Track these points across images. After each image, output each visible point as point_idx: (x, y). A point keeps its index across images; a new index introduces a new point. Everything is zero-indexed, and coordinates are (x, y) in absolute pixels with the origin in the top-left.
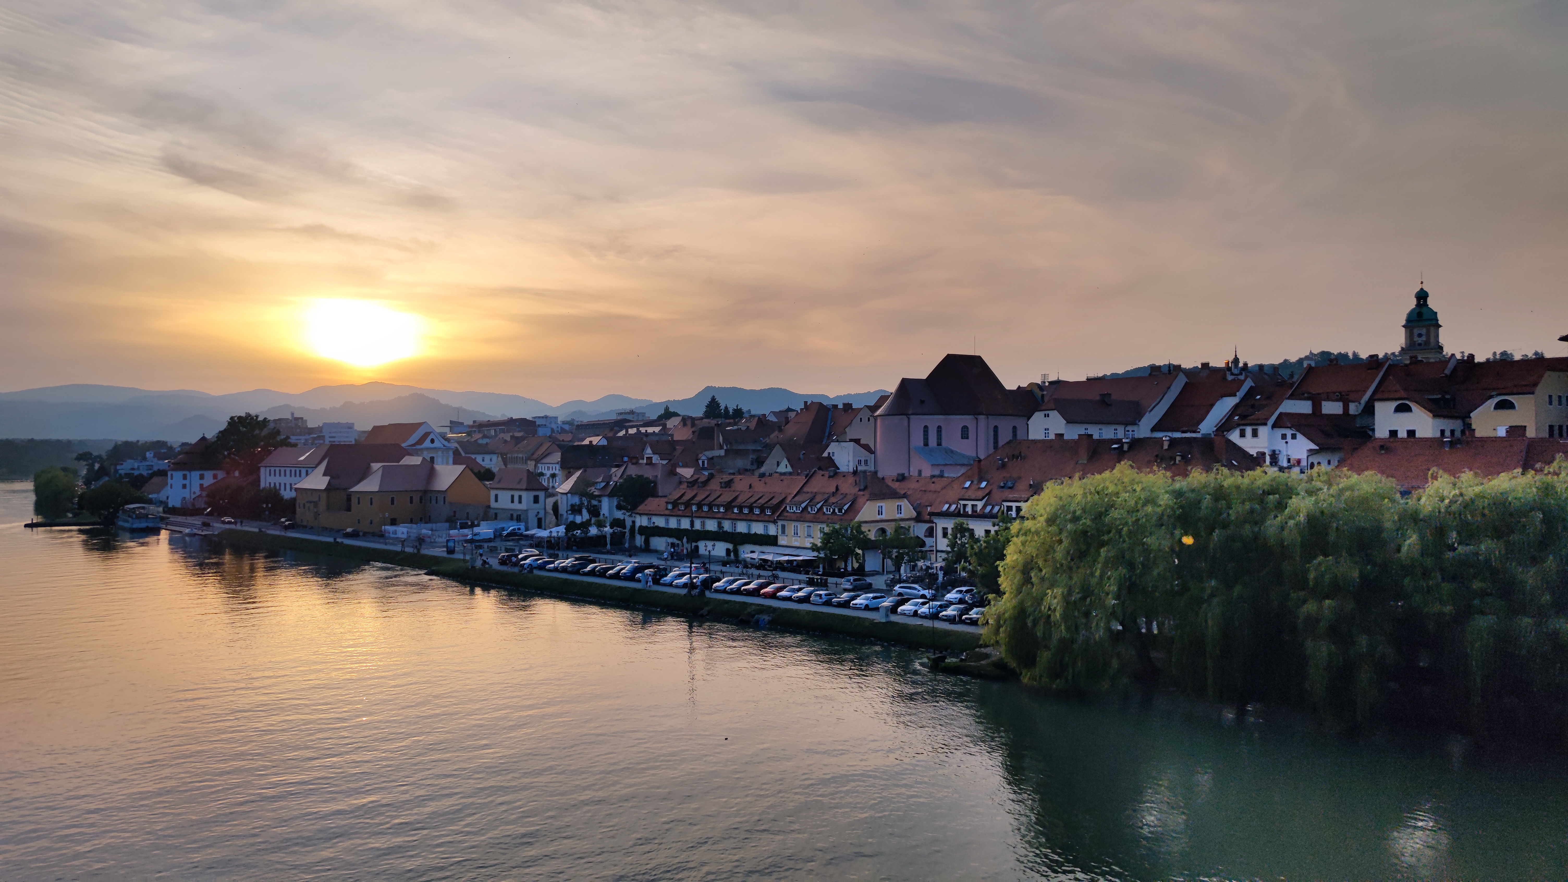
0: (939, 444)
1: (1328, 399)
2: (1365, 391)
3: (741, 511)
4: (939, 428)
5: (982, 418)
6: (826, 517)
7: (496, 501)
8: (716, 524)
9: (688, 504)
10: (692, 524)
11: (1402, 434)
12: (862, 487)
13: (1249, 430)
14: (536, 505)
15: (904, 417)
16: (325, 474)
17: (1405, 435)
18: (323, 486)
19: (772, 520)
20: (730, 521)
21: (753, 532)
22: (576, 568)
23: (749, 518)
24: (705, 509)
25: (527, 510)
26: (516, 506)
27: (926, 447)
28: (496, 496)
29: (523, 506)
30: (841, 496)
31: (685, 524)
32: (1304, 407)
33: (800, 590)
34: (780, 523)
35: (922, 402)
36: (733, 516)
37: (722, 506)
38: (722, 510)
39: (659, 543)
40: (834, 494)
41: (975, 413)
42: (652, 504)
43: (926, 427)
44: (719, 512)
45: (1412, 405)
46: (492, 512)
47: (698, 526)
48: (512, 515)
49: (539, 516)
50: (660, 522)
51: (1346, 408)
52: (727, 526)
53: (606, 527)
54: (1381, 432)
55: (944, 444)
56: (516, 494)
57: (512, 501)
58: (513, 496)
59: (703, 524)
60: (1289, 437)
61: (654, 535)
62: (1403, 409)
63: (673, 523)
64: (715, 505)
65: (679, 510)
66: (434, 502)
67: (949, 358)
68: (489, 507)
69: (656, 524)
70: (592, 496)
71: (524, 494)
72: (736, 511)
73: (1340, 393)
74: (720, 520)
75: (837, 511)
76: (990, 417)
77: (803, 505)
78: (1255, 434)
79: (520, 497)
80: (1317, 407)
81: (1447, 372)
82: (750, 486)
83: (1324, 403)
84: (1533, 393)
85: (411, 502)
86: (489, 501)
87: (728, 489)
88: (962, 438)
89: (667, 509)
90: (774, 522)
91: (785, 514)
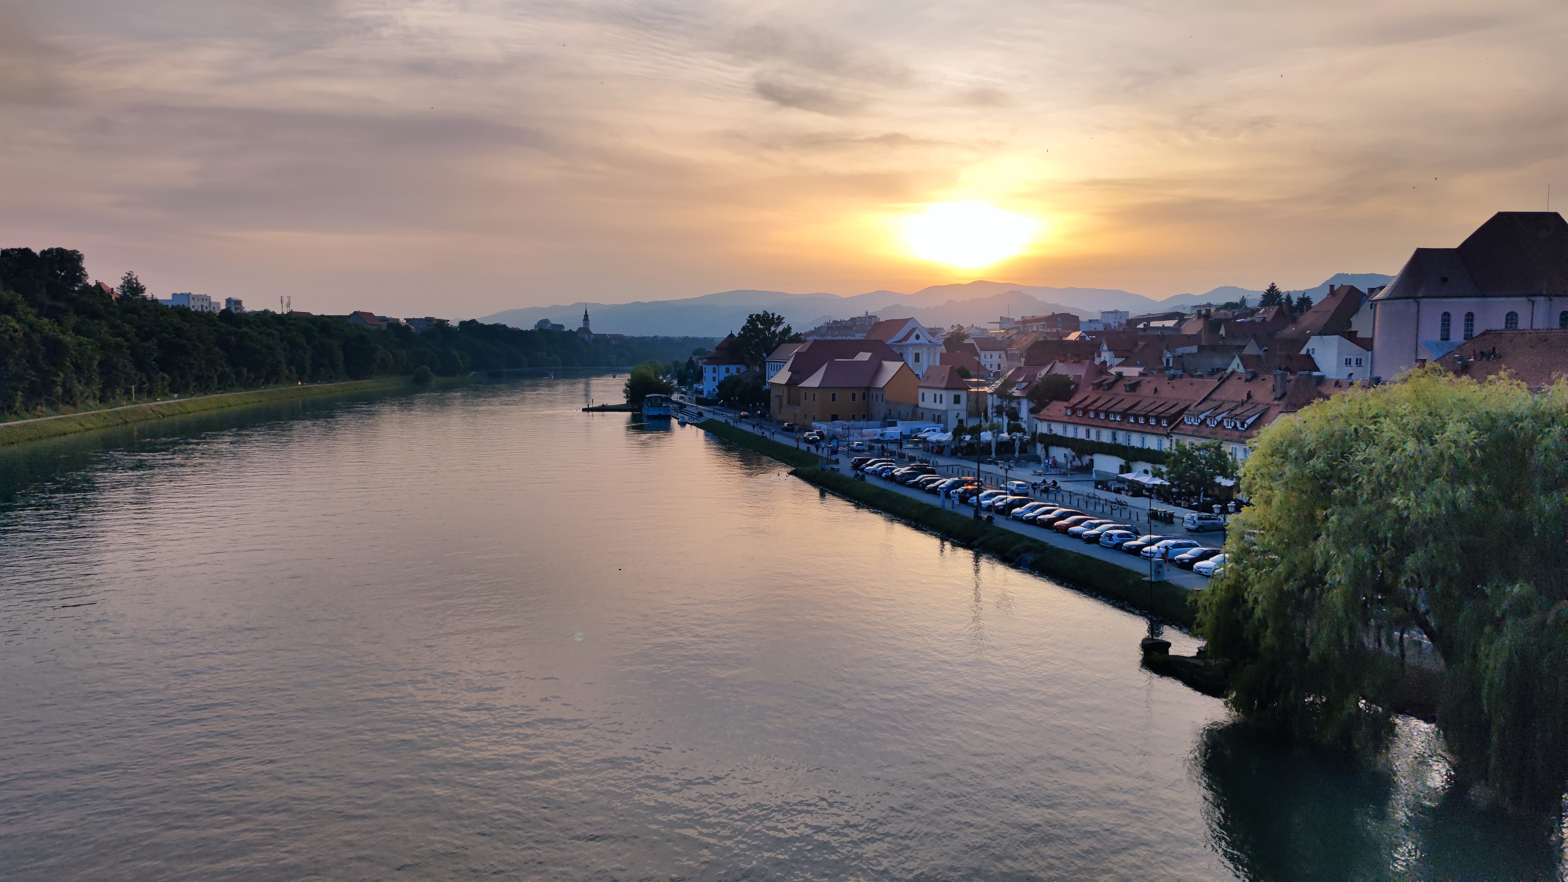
3: (1137, 421)
4: (1469, 314)
5: (1540, 300)
6: (1226, 432)
7: (923, 400)
8: (1110, 434)
9: (1086, 411)
10: (1088, 434)
12: (1279, 396)
14: (957, 406)
15: (1413, 301)
16: (789, 370)
18: (784, 382)
19: (1165, 433)
20: (1124, 432)
21: (1146, 447)
22: (904, 479)
23: (1142, 430)
24: (1102, 416)
25: (946, 411)
26: (938, 406)
27: (1444, 342)
28: (923, 394)
29: (943, 407)
30: (1251, 406)
31: (1081, 434)
33: (1097, 525)
34: (1175, 437)
36: (1128, 427)
37: (1118, 413)
38: (1118, 419)
39: (1059, 454)
40: (1243, 403)
41: (1531, 294)
42: (1057, 408)
43: (1447, 314)
44: (1115, 420)
46: (920, 411)
47: (1093, 437)
48: (934, 415)
49: (960, 417)
50: (1058, 430)
52: (1121, 439)
53: (1003, 433)
56: (938, 393)
57: (935, 401)
58: (935, 395)
59: (1098, 435)
61: (1052, 445)
63: (1070, 433)
64: (1112, 412)
65: (1077, 416)
66: (875, 399)
67: (1501, 215)
68: (917, 406)
69: (1053, 432)
70: (1012, 398)
71: (944, 393)
72: (1132, 420)
74: (1114, 430)
75: (1238, 425)
76: (1554, 299)
77: (1202, 417)
79: (941, 396)
82: (1156, 390)
85: (854, 399)
86: (918, 400)
87: (1131, 393)
89: (1066, 415)
90: (1168, 436)
91: (1181, 426)
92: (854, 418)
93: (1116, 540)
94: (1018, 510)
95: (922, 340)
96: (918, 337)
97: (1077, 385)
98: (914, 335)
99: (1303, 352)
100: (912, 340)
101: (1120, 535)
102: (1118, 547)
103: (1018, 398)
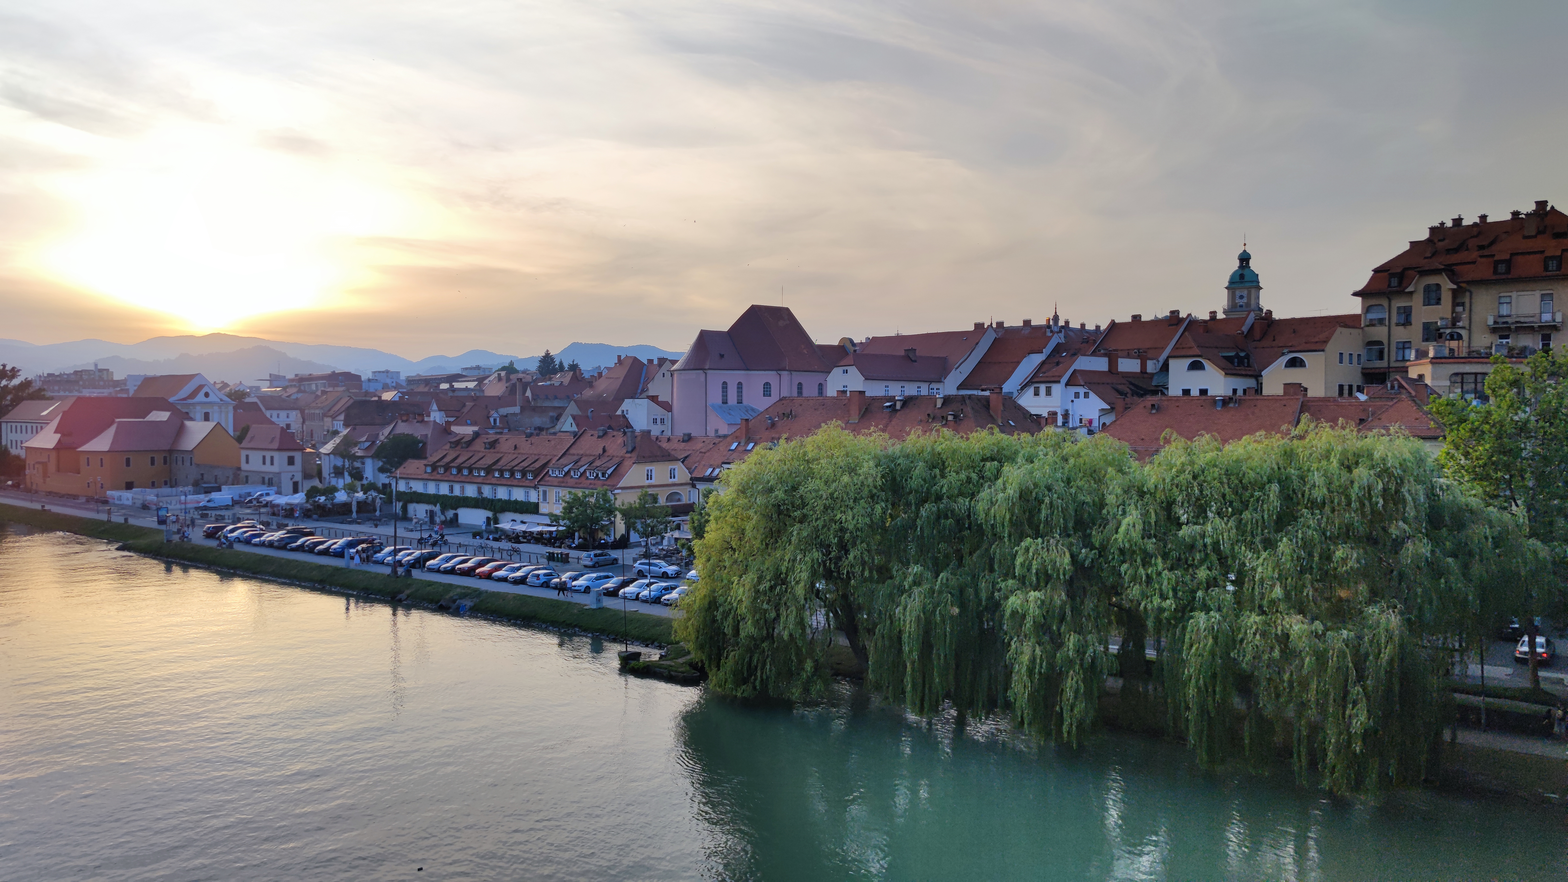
0: (740, 402)
1: (1129, 356)
2: (1163, 349)
3: (502, 475)
4: (740, 384)
5: (785, 374)
6: (589, 482)
7: (247, 462)
8: (475, 489)
9: (447, 468)
10: (451, 489)
11: (1195, 393)
12: (630, 449)
13: (1043, 388)
14: (291, 468)
15: (701, 372)
16: (56, 432)
17: (1198, 394)
18: (51, 445)
19: (533, 485)
20: (490, 487)
21: (513, 499)
22: (284, 543)
23: (509, 483)
24: (465, 472)
25: (279, 473)
26: (268, 468)
27: (725, 405)
28: (247, 456)
29: (275, 469)
30: (608, 459)
31: (444, 490)
32: (1100, 364)
33: (519, 569)
34: (541, 489)
35: (722, 356)
36: (494, 481)
37: (483, 469)
38: (482, 474)
39: (419, 511)
40: (600, 456)
41: (779, 369)
42: (413, 466)
43: (725, 383)
44: (479, 476)
45: (1205, 362)
46: (243, 474)
47: (457, 492)
48: (263, 478)
49: (295, 479)
50: (418, 487)
51: (1143, 365)
52: (487, 492)
53: (358, 492)
54: (1175, 390)
55: (745, 402)
56: (268, 455)
57: (264, 463)
58: (264, 457)
59: (463, 489)
60: (1082, 395)
61: (412, 502)
62: (1196, 366)
63: (431, 489)
64: (476, 468)
65: (438, 473)
66: (180, 463)
67: (753, 307)
68: (239, 469)
69: (413, 490)
70: (354, 458)
71: (276, 455)
72: (497, 475)
73: (1139, 350)
74: (480, 485)
75: (600, 475)
76: (794, 373)
77: (566, 469)
78: (1049, 392)
79: (272, 458)
80: (1113, 364)
81: (1245, 329)
82: (516, 447)
83: (1120, 360)
84: (1323, 350)
85: (153, 463)
86: (240, 462)
87: (492, 450)
88: (764, 395)
89: (426, 472)
90: (535, 487)
91: (547, 478)
92: (153, 485)
93: (543, 579)
94: (431, 562)
95: (212, 398)
96: (207, 395)
97: (425, 444)
98: (202, 393)
99: (619, 412)
100: (200, 397)
101: (545, 575)
102: (546, 585)
103: (362, 457)
